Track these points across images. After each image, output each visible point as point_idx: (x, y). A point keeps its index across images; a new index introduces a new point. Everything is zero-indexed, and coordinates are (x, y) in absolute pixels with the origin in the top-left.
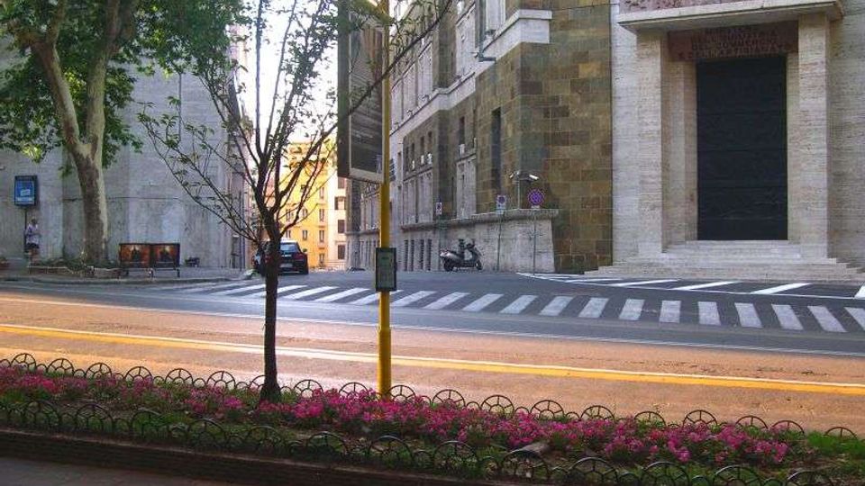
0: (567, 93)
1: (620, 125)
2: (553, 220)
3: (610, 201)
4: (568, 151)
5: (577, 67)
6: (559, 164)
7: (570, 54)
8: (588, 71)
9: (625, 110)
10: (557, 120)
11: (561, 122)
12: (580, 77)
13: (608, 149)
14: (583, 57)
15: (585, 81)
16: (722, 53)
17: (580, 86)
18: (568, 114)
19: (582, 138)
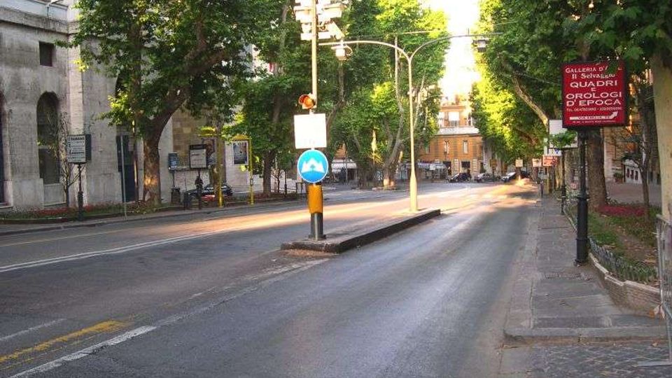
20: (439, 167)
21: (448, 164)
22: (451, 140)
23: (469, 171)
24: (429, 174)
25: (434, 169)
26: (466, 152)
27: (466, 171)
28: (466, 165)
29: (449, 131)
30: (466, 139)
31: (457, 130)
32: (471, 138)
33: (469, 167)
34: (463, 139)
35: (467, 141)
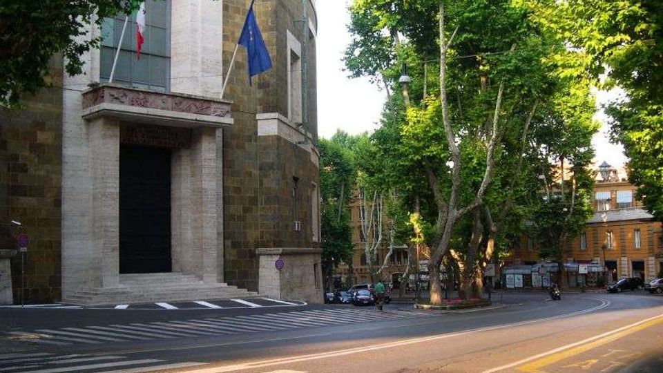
0: (27, 153)
1: (68, 184)
2: (12, 259)
3: (59, 244)
4: (27, 201)
5: (35, 132)
6: (18, 211)
7: (30, 122)
8: (43, 137)
9: (71, 173)
10: (17, 175)
11: (20, 176)
12: (38, 142)
13: (58, 202)
14: (40, 126)
15: (41, 145)
16: (144, 141)
17: (37, 148)
18: (26, 171)
19: (38, 192)
20: (594, 269)
21: (611, 265)
22: (617, 229)
23: (643, 275)
24: (581, 280)
25: (586, 272)
26: (638, 246)
27: (639, 276)
28: (638, 266)
29: (615, 216)
30: (638, 226)
31: (626, 215)
32: (645, 225)
33: (643, 269)
34: (634, 227)
35: (638, 230)
